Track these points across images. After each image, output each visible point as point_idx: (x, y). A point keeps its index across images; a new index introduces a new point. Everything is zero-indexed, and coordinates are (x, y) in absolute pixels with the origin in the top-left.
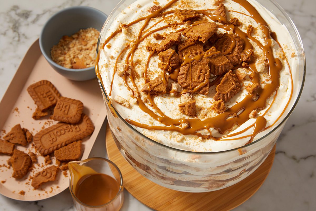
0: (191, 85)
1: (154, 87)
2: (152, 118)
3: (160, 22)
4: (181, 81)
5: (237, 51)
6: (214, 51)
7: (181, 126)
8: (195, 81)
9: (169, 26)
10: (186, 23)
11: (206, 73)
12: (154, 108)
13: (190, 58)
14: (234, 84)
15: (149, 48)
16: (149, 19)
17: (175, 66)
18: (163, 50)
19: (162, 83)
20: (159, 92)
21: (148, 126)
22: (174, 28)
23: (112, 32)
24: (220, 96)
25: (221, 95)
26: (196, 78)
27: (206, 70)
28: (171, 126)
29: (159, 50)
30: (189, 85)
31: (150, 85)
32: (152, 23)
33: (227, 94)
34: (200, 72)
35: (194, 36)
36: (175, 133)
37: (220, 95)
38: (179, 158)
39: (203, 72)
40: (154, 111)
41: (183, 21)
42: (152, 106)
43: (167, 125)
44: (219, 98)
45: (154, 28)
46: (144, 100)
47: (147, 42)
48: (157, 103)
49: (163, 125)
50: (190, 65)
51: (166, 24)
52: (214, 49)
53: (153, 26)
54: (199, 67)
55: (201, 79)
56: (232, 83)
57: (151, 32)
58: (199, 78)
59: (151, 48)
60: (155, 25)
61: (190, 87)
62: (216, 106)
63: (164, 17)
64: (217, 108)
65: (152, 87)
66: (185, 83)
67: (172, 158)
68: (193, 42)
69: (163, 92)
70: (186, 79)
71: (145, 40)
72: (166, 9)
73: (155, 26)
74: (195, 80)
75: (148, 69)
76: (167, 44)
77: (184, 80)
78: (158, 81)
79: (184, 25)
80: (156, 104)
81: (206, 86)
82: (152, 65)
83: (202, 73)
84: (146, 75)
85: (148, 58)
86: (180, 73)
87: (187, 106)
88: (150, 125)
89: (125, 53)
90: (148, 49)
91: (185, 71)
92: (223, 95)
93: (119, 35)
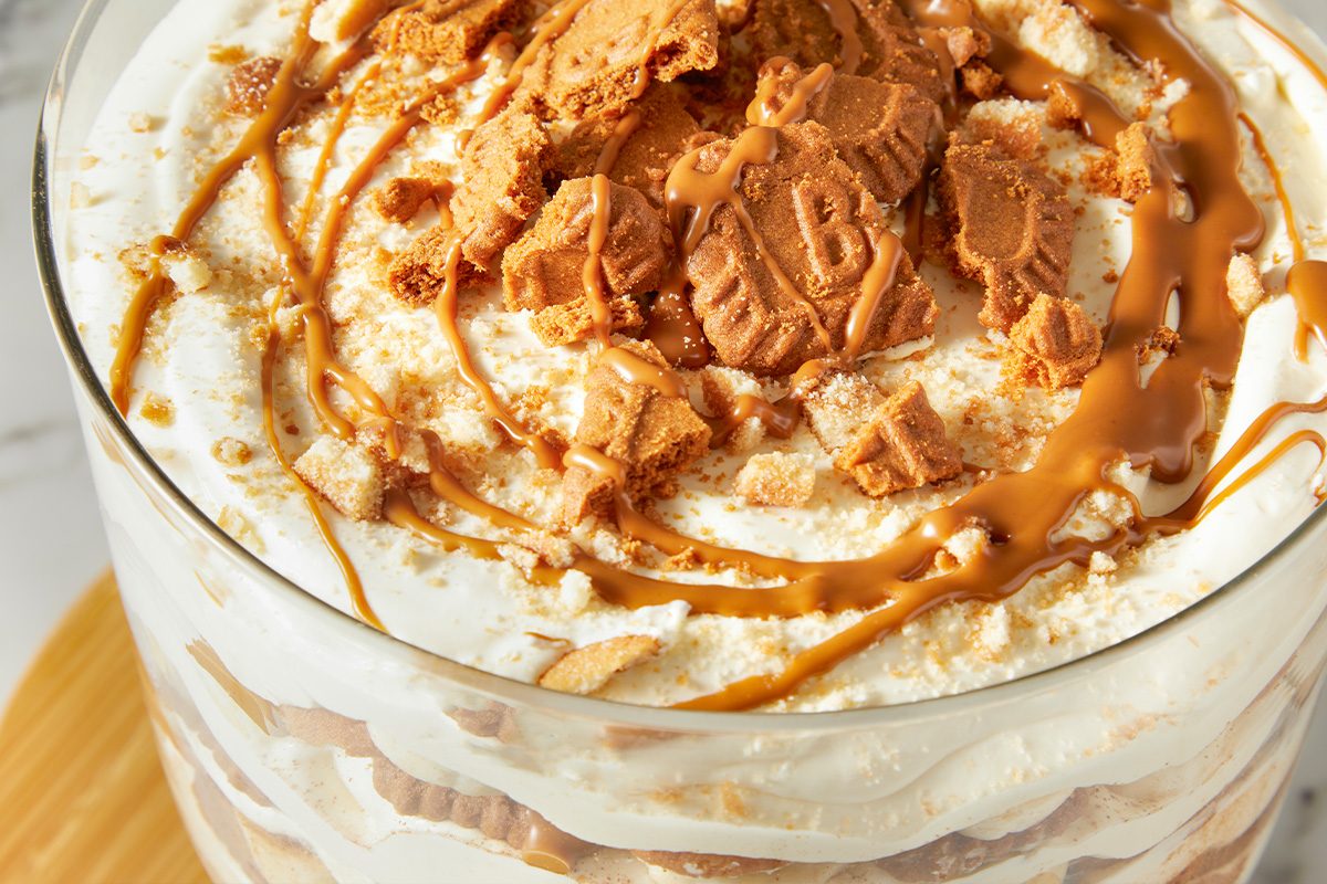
0: (815, 324)
1: (633, 443)
2: (757, 622)
3: (339, 130)
4: (745, 337)
5: (889, 32)
6: (797, 79)
7: (952, 560)
8: (822, 288)
9: (413, 119)
10: (491, 58)
11: (855, 202)
12: (716, 568)
13: (710, 173)
14: (1026, 191)
15: (412, 282)
16: (270, 146)
17: (644, 281)
18: (515, 229)
19: (652, 397)
20: (672, 458)
21: (769, 676)
22: (445, 114)
23: (114, 327)
24: (1018, 285)
25: (1019, 279)
26: (816, 267)
27: (846, 187)
28: (898, 597)
29: (489, 244)
30: (808, 331)
31: (600, 449)
32: (302, 162)
33: (1041, 255)
34: (816, 219)
35: (615, 76)
36: (952, 621)
37: (1014, 280)
38: (1061, 758)
39: (836, 203)
40: (729, 578)
41: (467, 52)
42: (697, 560)
43: (869, 607)
44: (1019, 300)
45: (338, 180)
46: (623, 557)
47: (363, 261)
48: (706, 532)
49: (850, 620)
50: (739, 206)
51: (388, 123)
52: (787, 69)
53: (322, 173)
54: (796, 192)
55: (850, 249)
56: (1011, 192)
57: (344, 199)
58: (832, 252)
59: (424, 269)
60: (330, 154)
61: (822, 336)
62: (1042, 346)
63: (340, 98)
64: (1050, 356)
65: (619, 451)
66: (776, 327)
67: (1018, 779)
68: (626, 113)
69: (692, 443)
70: (769, 306)
71: (344, 257)
72: (312, 57)
73: (335, 164)
74: (817, 280)
75: (498, 389)
76: (519, 180)
77: (756, 317)
78: (622, 401)
79: (485, 77)
80: (702, 538)
81: (901, 277)
82: (505, 359)
83: (832, 219)
84: (513, 423)
85: (441, 336)
86: (700, 300)
87: (893, 434)
88: (778, 668)
89: (284, 388)
90: (409, 287)
91: (732, 259)
92: (1029, 269)
93: (166, 318)
